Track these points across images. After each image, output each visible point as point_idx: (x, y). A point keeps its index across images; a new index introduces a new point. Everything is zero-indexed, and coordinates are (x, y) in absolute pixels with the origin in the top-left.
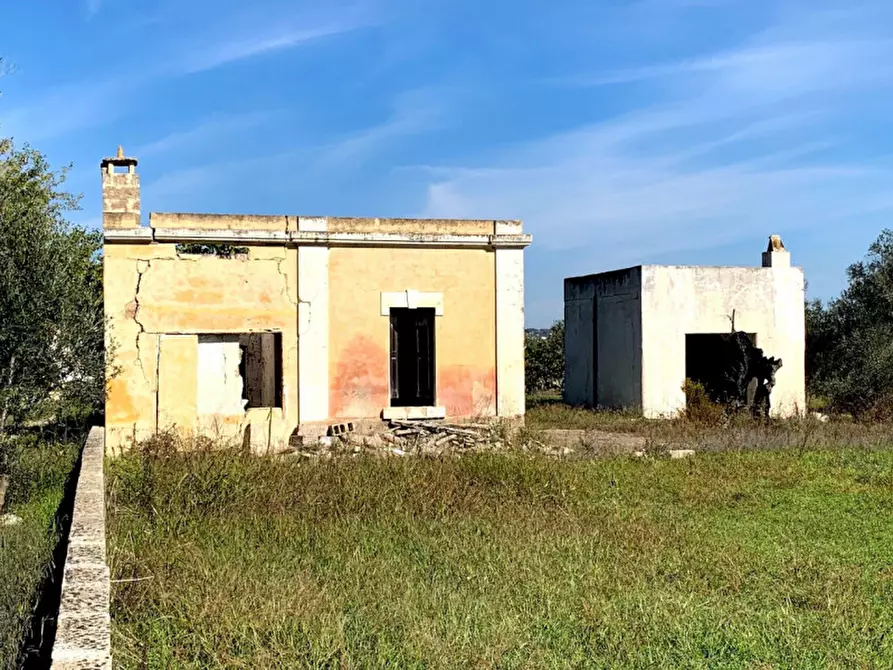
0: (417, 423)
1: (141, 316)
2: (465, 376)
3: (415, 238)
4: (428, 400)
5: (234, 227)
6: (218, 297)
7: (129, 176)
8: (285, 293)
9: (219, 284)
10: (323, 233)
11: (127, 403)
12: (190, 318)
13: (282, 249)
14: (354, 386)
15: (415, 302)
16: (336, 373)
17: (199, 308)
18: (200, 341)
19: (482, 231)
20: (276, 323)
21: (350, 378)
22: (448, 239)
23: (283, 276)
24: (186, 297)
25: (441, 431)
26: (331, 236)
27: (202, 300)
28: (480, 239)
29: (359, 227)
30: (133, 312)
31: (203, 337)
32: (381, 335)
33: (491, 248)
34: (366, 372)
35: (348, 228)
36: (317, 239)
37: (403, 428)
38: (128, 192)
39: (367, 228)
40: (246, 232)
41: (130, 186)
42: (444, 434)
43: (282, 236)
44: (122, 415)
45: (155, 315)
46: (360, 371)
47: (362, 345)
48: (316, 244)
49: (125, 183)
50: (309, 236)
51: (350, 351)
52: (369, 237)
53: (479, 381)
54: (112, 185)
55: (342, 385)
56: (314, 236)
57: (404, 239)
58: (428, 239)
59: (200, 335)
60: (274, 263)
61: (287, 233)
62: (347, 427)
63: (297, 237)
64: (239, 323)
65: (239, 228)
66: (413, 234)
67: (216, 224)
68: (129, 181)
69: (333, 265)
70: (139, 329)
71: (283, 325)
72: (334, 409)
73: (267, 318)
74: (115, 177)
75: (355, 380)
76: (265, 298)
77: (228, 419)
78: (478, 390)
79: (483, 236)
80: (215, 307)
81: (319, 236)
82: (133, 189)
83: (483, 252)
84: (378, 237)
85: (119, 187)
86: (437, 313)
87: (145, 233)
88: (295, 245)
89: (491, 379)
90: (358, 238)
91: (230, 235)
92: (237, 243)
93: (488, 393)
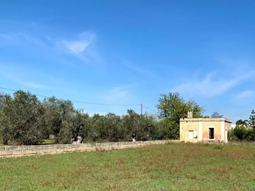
1: (183, 129)
2: (217, 135)
4: (213, 138)
8: (198, 126)
9: (191, 125)
11: (182, 137)
12: (188, 129)
13: (197, 122)
15: (211, 127)
19: (219, 119)
22: (215, 120)
23: (197, 124)
24: (187, 127)
25: (213, 141)
27: (189, 127)
30: (182, 128)
31: (189, 131)
32: (208, 131)
33: (220, 121)
37: (209, 141)
43: (197, 120)
45: (185, 129)
46: (206, 135)
47: (206, 132)
48: (201, 121)
51: (204, 132)
55: (204, 136)
57: (210, 120)
58: (213, 120)
62: (203, 141)
63: (199, 120)
64: (193, 129)
67: (191, 119)
69: (203, 123)
71: (197, 130)
72: (203, 139)
74: (189, 113)
76: (195, 127)
77: (192, 139)
78: (219, 137)
82: (191, 114)
84: (207, 120)
86: (214, 128)
87: (184, 120)
88: (199, 121)
89: (220, 136)
90: (205, 120)
91: (192, 120)
92: (193, 121)
93: (220, 137)
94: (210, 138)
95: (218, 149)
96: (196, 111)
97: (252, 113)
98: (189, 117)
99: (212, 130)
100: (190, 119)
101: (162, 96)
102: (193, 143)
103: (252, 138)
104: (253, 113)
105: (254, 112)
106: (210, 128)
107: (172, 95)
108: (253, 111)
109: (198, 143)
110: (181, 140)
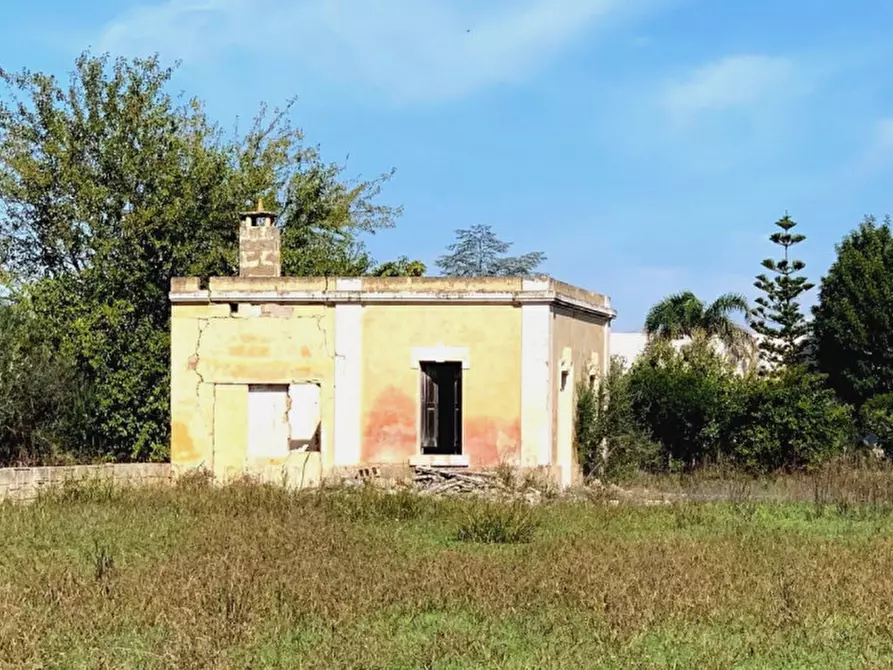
0: (436, 469)
1: (200, 367)
2: (490, 427)
3: (441, 296)
4: (459, 452)
5: (280, 288)
6: (264, 352)
7: (264, 229)
8: (324, 347)
9: (264, 340)
10: (355, 292)
11: (188, 444)
12: (241, 370)
13: (322, 307)
14: (385, 434)
15: (440, 357)
16: (368, 421)
17: (248, 361)
18: (250, 390)
19: (508, 288)
20: (316, 375)
21: (382, 426)
22: (473, 296)
23: (322, 332)
24: (237, 351)
25: (451, 477)
26: (363, 296)
27: (251, 353)
28: (504, 296)
29: (392, 286)
30: (193, 365)
31: (252, 387)
32: (413, 386)
33: (517, 304)
34: (396, 422)
35: (381, 287)
36: (349, 298)
37: (424, 473)
38: (262, 244)
39: (399, 287)
40: (288, 293)
41: (264, 238)
42: (453, 479)
43: (319, 296)
44: (185, 454)
45: (212, 369)
46: (391, 420)
47: (393, 396)
48: (349, 302)
49: (260, 236)
50: (343, 295)
51: (382, 401)
52: (398, 295)
53: (504, 431)
54: (249, 237)
55: (375, 431)
56: (347, 296)
57: (431, 296)
58: (454, 297)
59: (250, 385)
60: (315, 320)
61: (324, 292)
62: (371, 471)
63: (332, 297)
64: (283, 375)
65: (284, 288)
66: (441, 291)
67: (265, 286)
68: (263, 234)
69: (367, 322)
70: (199, 379)
71: (321, 376)
72: (367, 454)
73: (307, 370)
74: (251, 231)
75: (386, 429)
76: (306, 353)
77: (272, 461)
78: (502, 441)
79: (507, 292)
80: (262, 360)
81: (352, 296)
82: (266, 241)
83: (510, 307)
84: (406, 295)
85: (254, 240)
86: (464, 366)
87: (203, 295)
88: (333, 304)
89: (516, 430)
90: (388, 296)
91: (274, 296)
92: (282, 303)
93: (513, 443)
94: (428, 451)
95: (500, 538)
96: (312, 216)
97: (775, 238)
98: (254, 264)
99: (444, 378)
100: (257, 286)
101: (21, 83)
102: (282, 492)
103: (778, 443)
104: (787, 238)
105: (792, 232)
106: (426, 366)
107: (108, 75)
108: (786, 224)
109: (324, 486)
110: (182, 463)
